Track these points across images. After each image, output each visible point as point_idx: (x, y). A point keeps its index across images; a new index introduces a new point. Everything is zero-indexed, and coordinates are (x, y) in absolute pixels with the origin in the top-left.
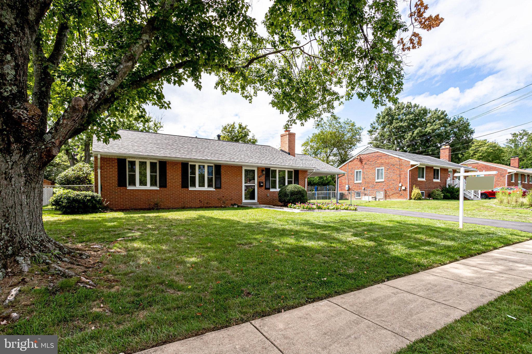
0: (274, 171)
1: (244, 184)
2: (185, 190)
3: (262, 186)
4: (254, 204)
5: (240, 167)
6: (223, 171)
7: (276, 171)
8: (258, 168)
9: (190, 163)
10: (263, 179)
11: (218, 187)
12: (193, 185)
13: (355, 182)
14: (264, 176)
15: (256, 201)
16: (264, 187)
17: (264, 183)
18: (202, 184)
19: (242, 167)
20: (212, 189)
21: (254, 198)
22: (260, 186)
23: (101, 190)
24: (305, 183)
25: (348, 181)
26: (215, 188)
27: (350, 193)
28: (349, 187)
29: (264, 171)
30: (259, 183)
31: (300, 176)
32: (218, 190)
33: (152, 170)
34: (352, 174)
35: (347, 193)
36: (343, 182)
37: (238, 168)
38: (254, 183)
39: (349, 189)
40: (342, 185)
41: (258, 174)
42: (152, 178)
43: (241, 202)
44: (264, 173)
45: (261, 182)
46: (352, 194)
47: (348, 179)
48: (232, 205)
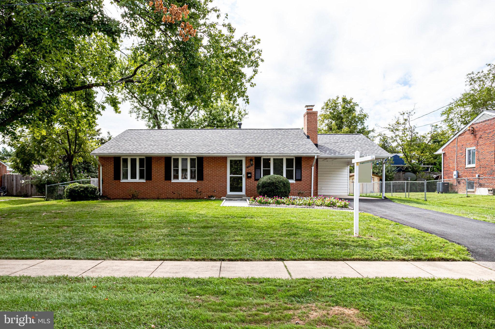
0: (267, 161)
1: (229, 176)
2: (167, 182)
3: (250, 177)
4: (241, 196)
5: (224, 159)
6: (205, 164)
7: (269, 160)
8: (247, 158)
9: (173, 157)
10: (252, 169)
11: (200, 178)
12: (176, 177)
13: (467, 166)
14: (254, 166)
15: (243, 193)
16: (253, 178)
17: (253, 173)
18: (184, 177)
19: (226, 158)
20: (195, 181)
21: (241, 190)
22: (248, 177)
23: (103, 183)
24: (311, 172)
25: (458, 164)
26: (198, 180)
27: (459, 182)
28: (458, 173)
29: (254, 161)
30: (247, 173)
31: (304, 164)
32: (200, 182)
33: (141, 165)
34: (462, 154)
35: (455, 183)
36: (451, 167)
37: (222, 159)
38: (242, 174)
39: (458, 176)
40: (450, 170)
41: (246, 164)
42: (141, 172)
43: (225, 194)
44: (254, 163)
45: (250, 173)
46: (462, 184)
47: (457, 162)
48: (209, 197)
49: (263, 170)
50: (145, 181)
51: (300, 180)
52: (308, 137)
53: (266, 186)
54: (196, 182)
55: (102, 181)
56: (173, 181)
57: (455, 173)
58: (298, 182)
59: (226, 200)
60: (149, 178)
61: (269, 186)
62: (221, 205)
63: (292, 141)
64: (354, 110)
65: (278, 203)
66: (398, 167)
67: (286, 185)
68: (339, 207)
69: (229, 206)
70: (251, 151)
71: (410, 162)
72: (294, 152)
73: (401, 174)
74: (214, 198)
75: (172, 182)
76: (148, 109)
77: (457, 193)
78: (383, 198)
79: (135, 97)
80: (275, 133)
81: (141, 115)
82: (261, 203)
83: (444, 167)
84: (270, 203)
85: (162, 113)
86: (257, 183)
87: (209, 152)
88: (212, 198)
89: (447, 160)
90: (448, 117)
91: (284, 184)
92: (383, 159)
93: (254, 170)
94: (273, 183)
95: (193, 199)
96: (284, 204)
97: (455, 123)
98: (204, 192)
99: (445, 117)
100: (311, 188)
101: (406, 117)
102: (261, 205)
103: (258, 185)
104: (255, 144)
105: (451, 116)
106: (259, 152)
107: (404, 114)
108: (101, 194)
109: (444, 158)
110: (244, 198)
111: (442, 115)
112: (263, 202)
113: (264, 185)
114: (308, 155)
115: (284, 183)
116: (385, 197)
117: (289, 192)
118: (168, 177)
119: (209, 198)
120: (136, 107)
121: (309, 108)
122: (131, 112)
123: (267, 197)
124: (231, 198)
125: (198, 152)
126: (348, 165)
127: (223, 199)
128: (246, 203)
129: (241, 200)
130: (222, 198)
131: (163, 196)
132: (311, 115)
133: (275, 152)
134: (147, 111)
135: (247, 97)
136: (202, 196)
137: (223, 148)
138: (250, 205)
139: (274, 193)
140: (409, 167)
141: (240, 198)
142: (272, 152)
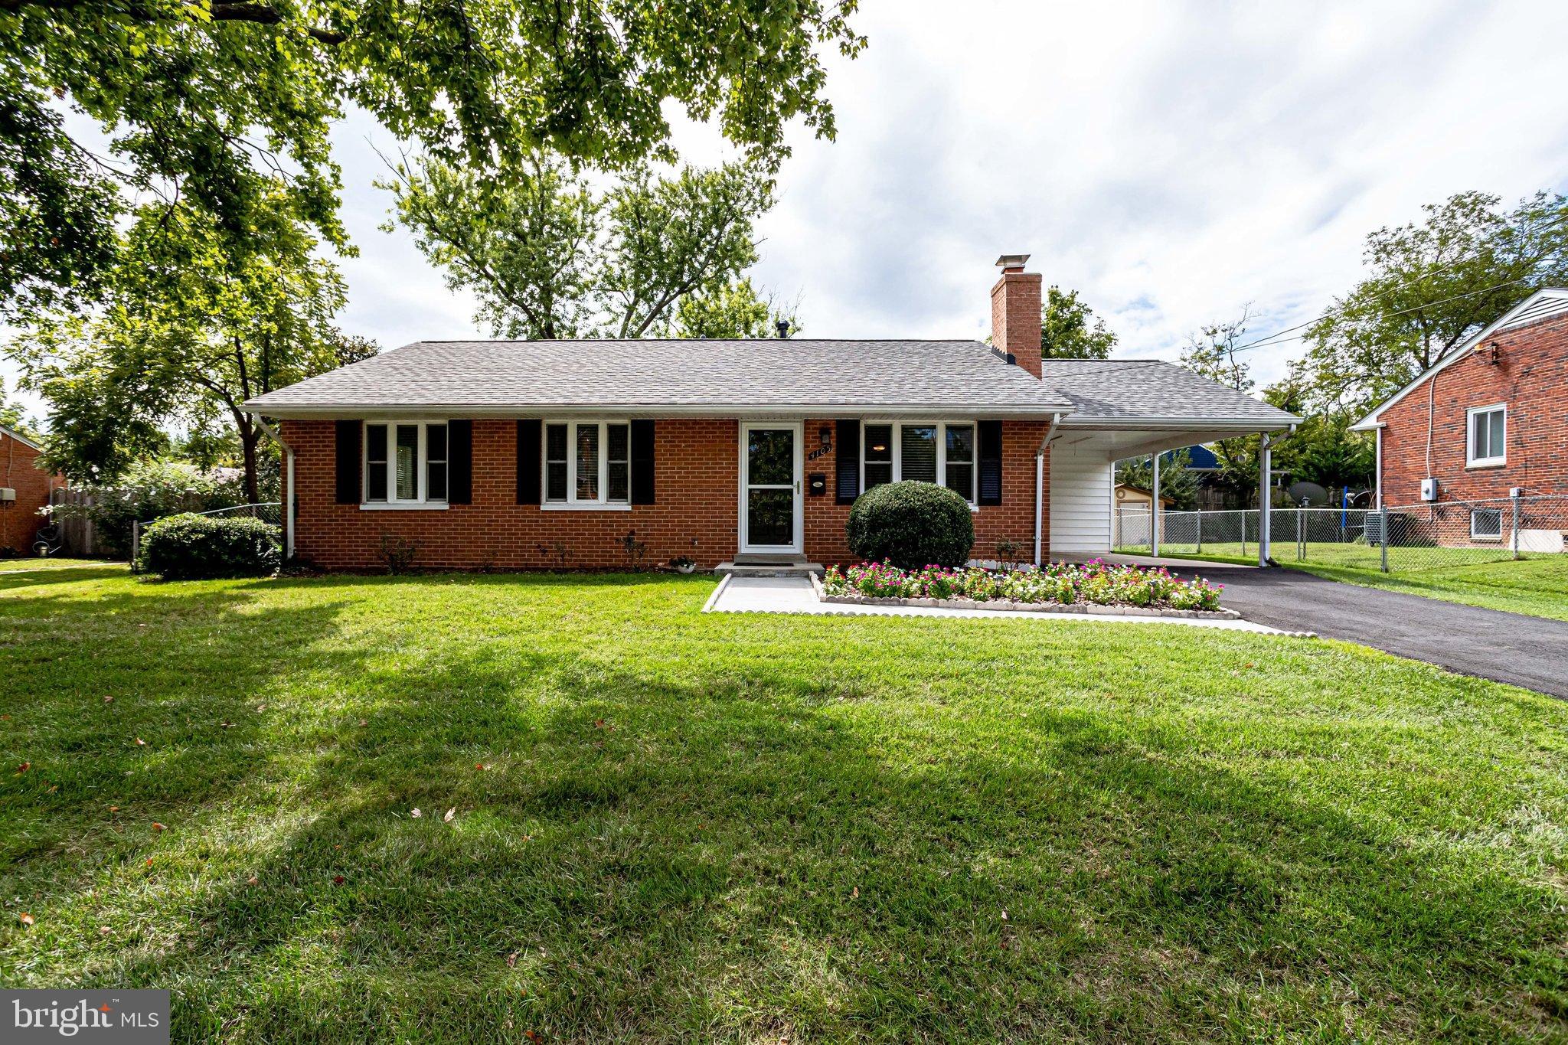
0: (880, 434)
1: (744, 487)
2: (527, 510)
3: (821, 492)
4: (786, 561)
5: (730, 424)
6: (660, 445)
7: (888, 429)
8: (809, 423)
9: (547, 422)
10: (828, 463)
11: (644, 494)
12: (558, 491)
13: (1472, 463)
14: (832, 451)
15: (797, 547)
16: (832, 494)
17: (832, 477)
18: (588, 488)
19: (736, 422)
20: (624, 506)
21: (786, 538)
22: (812, 493)
23: (296, 515)
24: (1035, 474)
25: (1435, 458)
26: (634, 503)
27: (1441, 513)
28: (1437, 485)
29: (833, 433)
30: (810, 478)
31: (1008, 447)
32: (642, 508)
33: (434, 452)
34: (1452, 426)
35: (1428, 516)
36: (1410, 467)
37: (722, 427)
38: (790, 481)
39: (1439, 495)
40: (1404, 478)
41: (806, 446)
42: (434, 473)
43: (730, 551)
44: (833, 442)
45: (822, 478)
46: (1453, 519)
47: (1432, 452)
48: (673, 563)
49: (867, 466)
50: (447, 507)
51: (997, 502)
52: (1011, 360)
53: (886, 525)
54: (629, 508)
55: (296, 505)
56: (547, 505)
57: (1427, 484)
58: (990, 509)
59: (735, 575)
60: (461, 495)
61: (895, 525)
62: (706, 608)
63: (959, 369)
64: (1080, 323)
65: (942, 591)
66: (1205, 473)
67: (959, 520)
68: (1184, 607)
69: (739, 613)
70: (824, 399)
71: (1233, 462)
72: (977, 400)
73: (1210, 492)
74: (692, 568)
75: (543, 508)
76: (526, 309)
77: (1433, 544)
78: (1264, 565)
79: (488, 276)
80: (897, 349)
81: (506, 329)
82: (875, 594)
83: (1383, 468)
84: (908, 595)
85: (567, 324)
86: (845, 513)
87: (674, 399)
88: (683, 569)
89: (1395, 447)
90: (1322, 343)
91: (953, 515)
92: (1263, 432)
93: (833, 468)
94: (912, 511)
95: (616, 569)
96: (962, 593)
97: (1340, 361)
98: (659, 545)
99: (1312, 344)
100: (1034, 532)
101: (1220, 339)
102: (872, 603)
103: (854, 519)
104: (835, 377)
105: (1331, 341)
106: (853, 400)
107: (1215, 332)
108: (290, 555)
109: (1382, 442)
110: (798, 567)
111: (1306, 337)
112: (880, 587)
113: (879, 519)
114: (1029, 410)
115: (954, 513)
116: (1270, 562)
117: (971, 547)
118: (528, 494)
119: (672, 570)
120: (492, 304)
121: (1010, 264)
122: (477, 319)
123: (892, 564)
124: (752, 570)
125: (634, 401)
126: (1110, 460)
127: (723, 573)
128: (811, 591)
129: (790, 575)
130: (721, 567)
131: (512, 560)
132: (1020, 286)
133: (912, 401)
134: (523, 317)
135: (826, 108)
136: (648, 560)
137: (722, 389)
138: (828, 600)
139: (916, 548)
140: (1232, 473)
141: (784, 569)
142: (899, 400)
